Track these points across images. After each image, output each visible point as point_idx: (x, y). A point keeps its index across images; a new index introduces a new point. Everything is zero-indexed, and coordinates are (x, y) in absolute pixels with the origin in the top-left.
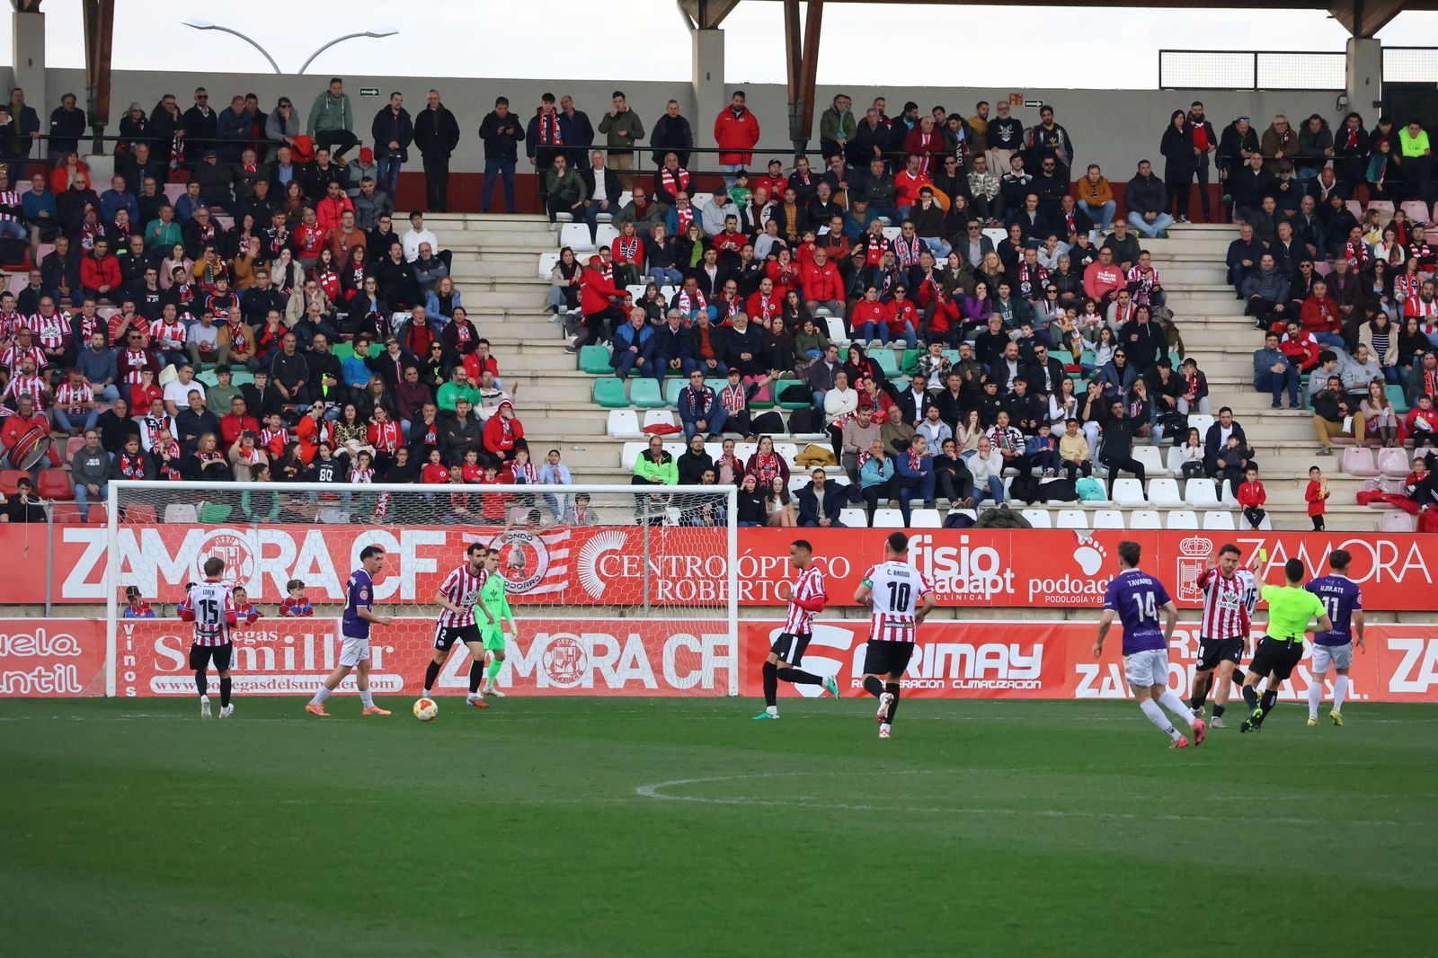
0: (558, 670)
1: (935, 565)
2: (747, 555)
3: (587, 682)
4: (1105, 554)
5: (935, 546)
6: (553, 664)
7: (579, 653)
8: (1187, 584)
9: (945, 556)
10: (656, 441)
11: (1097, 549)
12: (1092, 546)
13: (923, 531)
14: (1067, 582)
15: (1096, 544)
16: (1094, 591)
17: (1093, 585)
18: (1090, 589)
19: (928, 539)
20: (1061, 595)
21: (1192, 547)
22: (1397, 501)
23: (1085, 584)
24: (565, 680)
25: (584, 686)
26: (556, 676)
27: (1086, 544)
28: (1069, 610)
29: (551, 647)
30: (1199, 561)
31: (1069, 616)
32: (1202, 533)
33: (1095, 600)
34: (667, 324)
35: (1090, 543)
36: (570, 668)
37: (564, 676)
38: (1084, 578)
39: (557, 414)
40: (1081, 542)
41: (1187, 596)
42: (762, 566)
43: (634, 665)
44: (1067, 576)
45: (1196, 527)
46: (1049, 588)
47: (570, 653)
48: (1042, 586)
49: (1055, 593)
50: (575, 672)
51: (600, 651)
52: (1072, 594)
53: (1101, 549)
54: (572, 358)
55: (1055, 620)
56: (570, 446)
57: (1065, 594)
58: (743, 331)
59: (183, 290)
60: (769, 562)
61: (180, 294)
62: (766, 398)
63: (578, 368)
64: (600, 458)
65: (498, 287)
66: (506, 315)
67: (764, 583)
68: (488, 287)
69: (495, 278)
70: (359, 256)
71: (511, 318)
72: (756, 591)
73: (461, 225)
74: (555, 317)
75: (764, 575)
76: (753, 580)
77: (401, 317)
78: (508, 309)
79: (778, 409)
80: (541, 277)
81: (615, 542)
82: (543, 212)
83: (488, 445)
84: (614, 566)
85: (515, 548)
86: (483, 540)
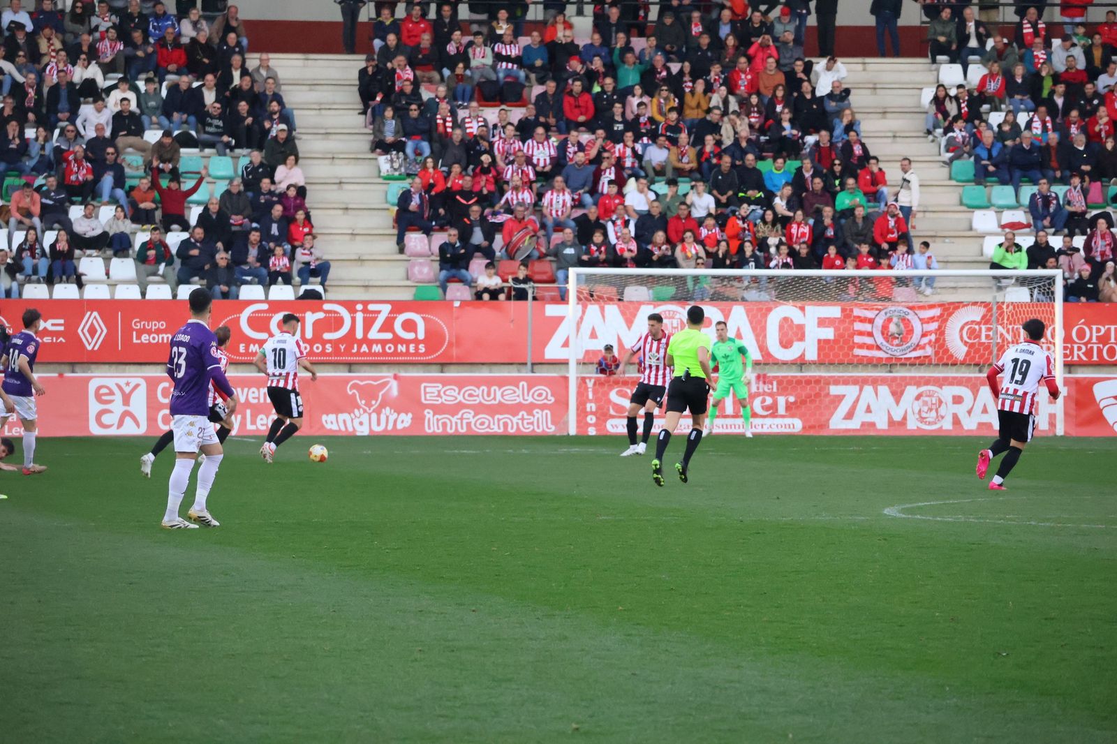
0: (924, 415)
2: (1082, 324)
3: (947, 425)
6: (920, 411)
7: (941, 402)
10: (1010, 236)
24: (930, 423)
25: (944, 428)
26: (922, 419)
29: (918, 398)
34: (1021, 143)
36: (933, 414)
37: (927, 420)
39: (932, 215)
42: (1093, 333)
43: (985, 411)
47: (934, 402)
50: (937, 417)
51: (958, 400)
54: (946, 170)
56: (942, 239)
58: (1081, 148)
59: (643, 120)
60: (1098, 330)
61: (640, 124)
62: (1100, 200)
63: (950, 178)
64: (966, 249)
65: (888, 115)
66: (894, 137)
67: (1095, 347)
68: (880, 115)
69: (885, 108)
70: (780, 93)
71: (898, 139)
72: (1089, 353)
73: (860, 67)
74: (931, 137)
75: (1094, 340)
76: (1086, 344)
77: (811, 139)
78: (896, 132)
79: (1109, 210)
80: (919, 107)
81: (976, 314)
82: (926, 56)
83: (878, 239)
84: (974, 334)
85: (895, 320)
86: (870, 314)
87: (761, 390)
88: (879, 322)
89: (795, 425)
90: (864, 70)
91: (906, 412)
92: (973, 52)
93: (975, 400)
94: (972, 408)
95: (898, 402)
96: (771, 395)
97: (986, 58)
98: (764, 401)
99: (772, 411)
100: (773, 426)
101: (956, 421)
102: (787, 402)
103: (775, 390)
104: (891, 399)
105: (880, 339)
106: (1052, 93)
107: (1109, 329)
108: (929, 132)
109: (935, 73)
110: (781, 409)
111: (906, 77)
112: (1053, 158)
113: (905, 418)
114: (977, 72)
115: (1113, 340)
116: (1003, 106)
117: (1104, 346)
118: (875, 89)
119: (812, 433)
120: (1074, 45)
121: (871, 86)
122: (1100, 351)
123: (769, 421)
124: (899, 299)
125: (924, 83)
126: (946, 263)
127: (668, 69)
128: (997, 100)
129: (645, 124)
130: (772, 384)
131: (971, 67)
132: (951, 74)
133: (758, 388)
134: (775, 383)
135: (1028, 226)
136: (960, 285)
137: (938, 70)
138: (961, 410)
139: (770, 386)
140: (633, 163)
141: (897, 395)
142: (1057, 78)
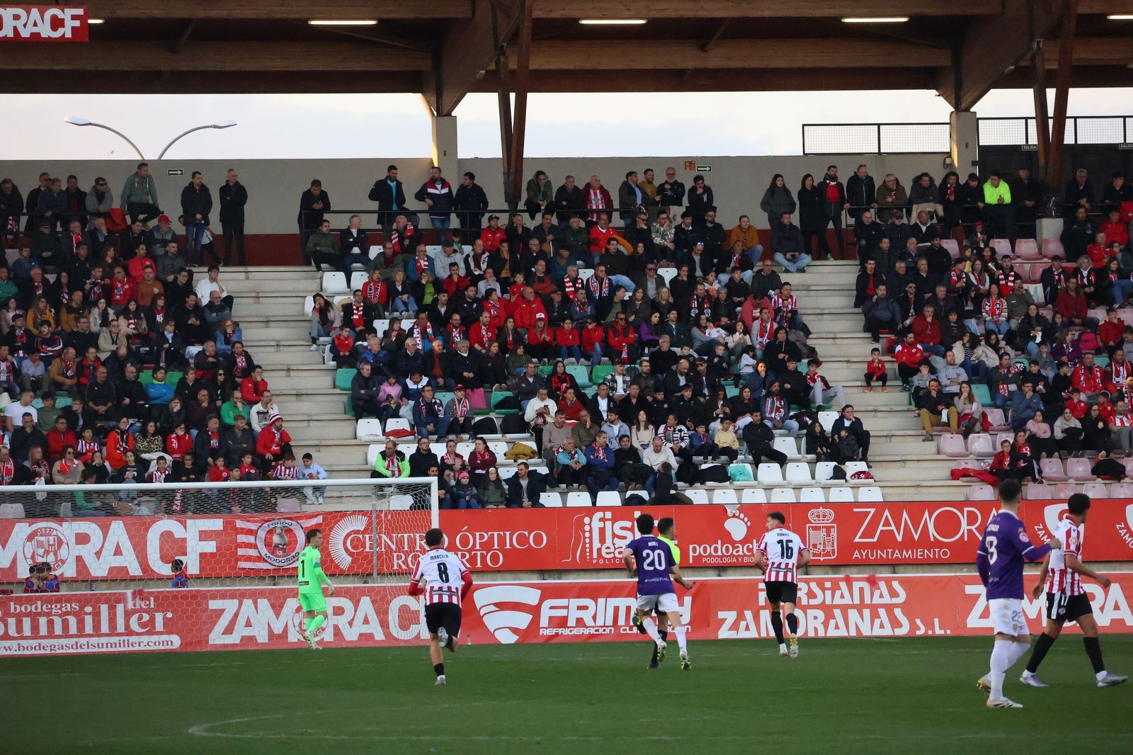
1: (614, 536)
2: (466, 531)
3: (328, 636)
4: (749, 524)
5: (614, 520)
6: (301, 623)
8: (815, 546)
9: (622, 528)
11: (743, 520)
12: (738, 517)
13: (604, 509)
14: (719, 546)
15: (742, 516)
16: (741, 553)
17: (740, 549)
18: (738, 552)
19: (608, 515)
20: (715, 557)
21: (818, 516)
22: (981, 476)
23: (734, 548)
25: (326, 639)
27: (734, 516)
28: (721, 569)
29: (298, 610)
30: (823, 527)
31: (722, 574)
32: (826, 505)
33: (742, 560)
35: (737, 515)
38: (733, 543)
39: (317, 423)
40: (730, 514)
41: (815, 555)
42: (476, 539)
43: (366, 622)
44: (719, 541)
45: (823, 500)
46: (705, 552)
48: (700, 550)
49: (710, 555)
51: (338, 611)
52: (723, 555)
53: (746, 519)
54: (330, 378)
55: (711, 577)
56: (326, 448)
57: (718, 556)
58: (466, 355)
59: (18, 332)
60: (482, 537)
61: (16, 337)
62: (484, 406)
63: (335, 387)
64: (351, 458)
65: (272, 324)
66: (278, 345)
67: (479, 553)
68: (263, 325)
69: (269, 316)
70: (161, 303)
71: (282, 348)
72: (472, 560)
73: (242, 276)
74: (314, 347)
75: (478, 547)
76: (469, 551)
77: (194, 350)
78: (279, 341)
79: (492, 415)
80: (303, 315)
81: (359, 524)
82: (309, 264)
83: (260, 449)
84: (358, 543)
85: (278, 531)
86: (253, 527)
87: (138, 607)
88: (262, 534)
89: (175, 641)
90: (247, 278)
91: (286, 625)
92: (357, 259)
93: (356, 611)
94: (353, 619)
95: (277, 614)
96: (147, 611)
97: (369, 266)
98: (140, 618)
99: (149, 628)
100: (150, 643)
101: (337, 632)
102: (165, 618)
103: (152, 606)
104: (271, 612)
105: (264, 551)
106: (436, 301)
107: (492, 537)
108: (314, 340)
109: (319, 281)
110: (159, 626)
111: (289, 286)
112: (437, 365)
113: (285, 630)
114: (360, 279)
115: (496, 547)
116: (387, 314)
117: (487, 554)
118: (258, 297)
119: (189, 649)
120: (455, 251)
121: (254, 295)
122: (483, 558)
123: (145, 639)
124: (282, 510)
125: (308, 291)
126: (331, 472)
127: (45, 281)
128: (380, 308)
129: (22, 337)
130: (149, 600)
131: (354, 275)
132: (334, 282)
133: (135, 605)
134: (152, 599)
135: (412, 433)
136: (344, 494)
137: (321, 278)
138: (342, 621)
139: (148, 603)
140: (8, 377)
141: (277, 608)
142: (438, 285)
